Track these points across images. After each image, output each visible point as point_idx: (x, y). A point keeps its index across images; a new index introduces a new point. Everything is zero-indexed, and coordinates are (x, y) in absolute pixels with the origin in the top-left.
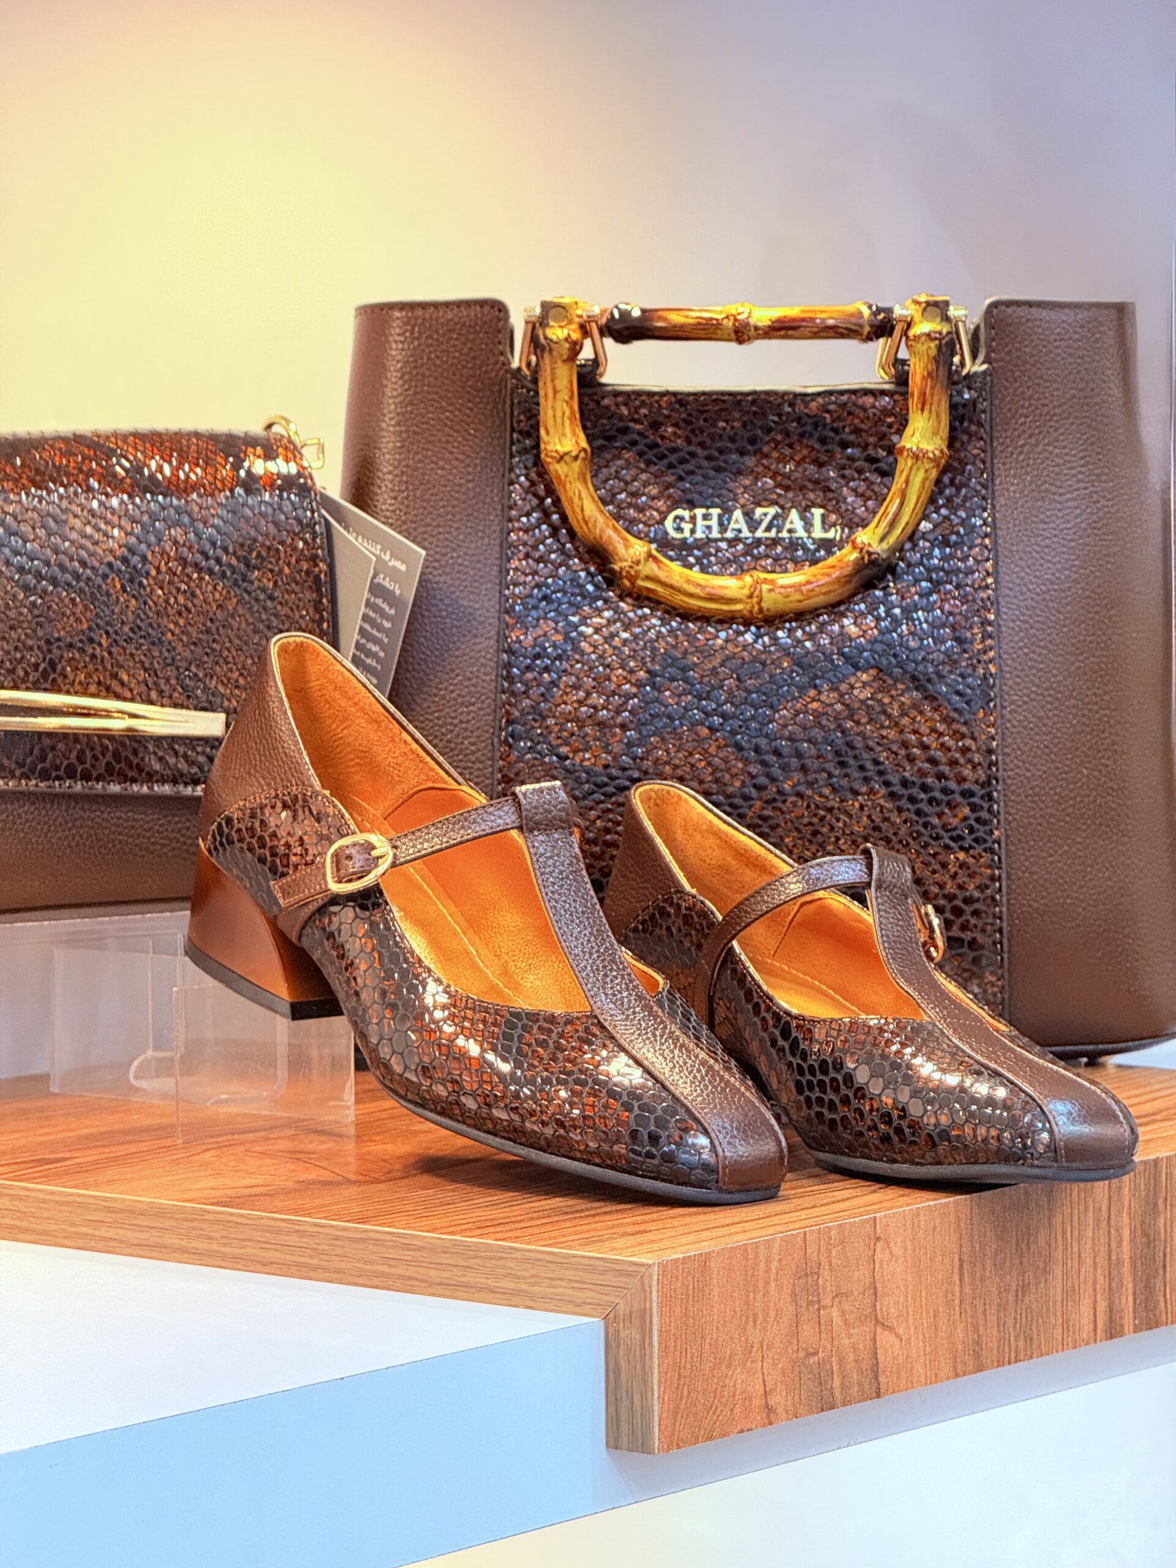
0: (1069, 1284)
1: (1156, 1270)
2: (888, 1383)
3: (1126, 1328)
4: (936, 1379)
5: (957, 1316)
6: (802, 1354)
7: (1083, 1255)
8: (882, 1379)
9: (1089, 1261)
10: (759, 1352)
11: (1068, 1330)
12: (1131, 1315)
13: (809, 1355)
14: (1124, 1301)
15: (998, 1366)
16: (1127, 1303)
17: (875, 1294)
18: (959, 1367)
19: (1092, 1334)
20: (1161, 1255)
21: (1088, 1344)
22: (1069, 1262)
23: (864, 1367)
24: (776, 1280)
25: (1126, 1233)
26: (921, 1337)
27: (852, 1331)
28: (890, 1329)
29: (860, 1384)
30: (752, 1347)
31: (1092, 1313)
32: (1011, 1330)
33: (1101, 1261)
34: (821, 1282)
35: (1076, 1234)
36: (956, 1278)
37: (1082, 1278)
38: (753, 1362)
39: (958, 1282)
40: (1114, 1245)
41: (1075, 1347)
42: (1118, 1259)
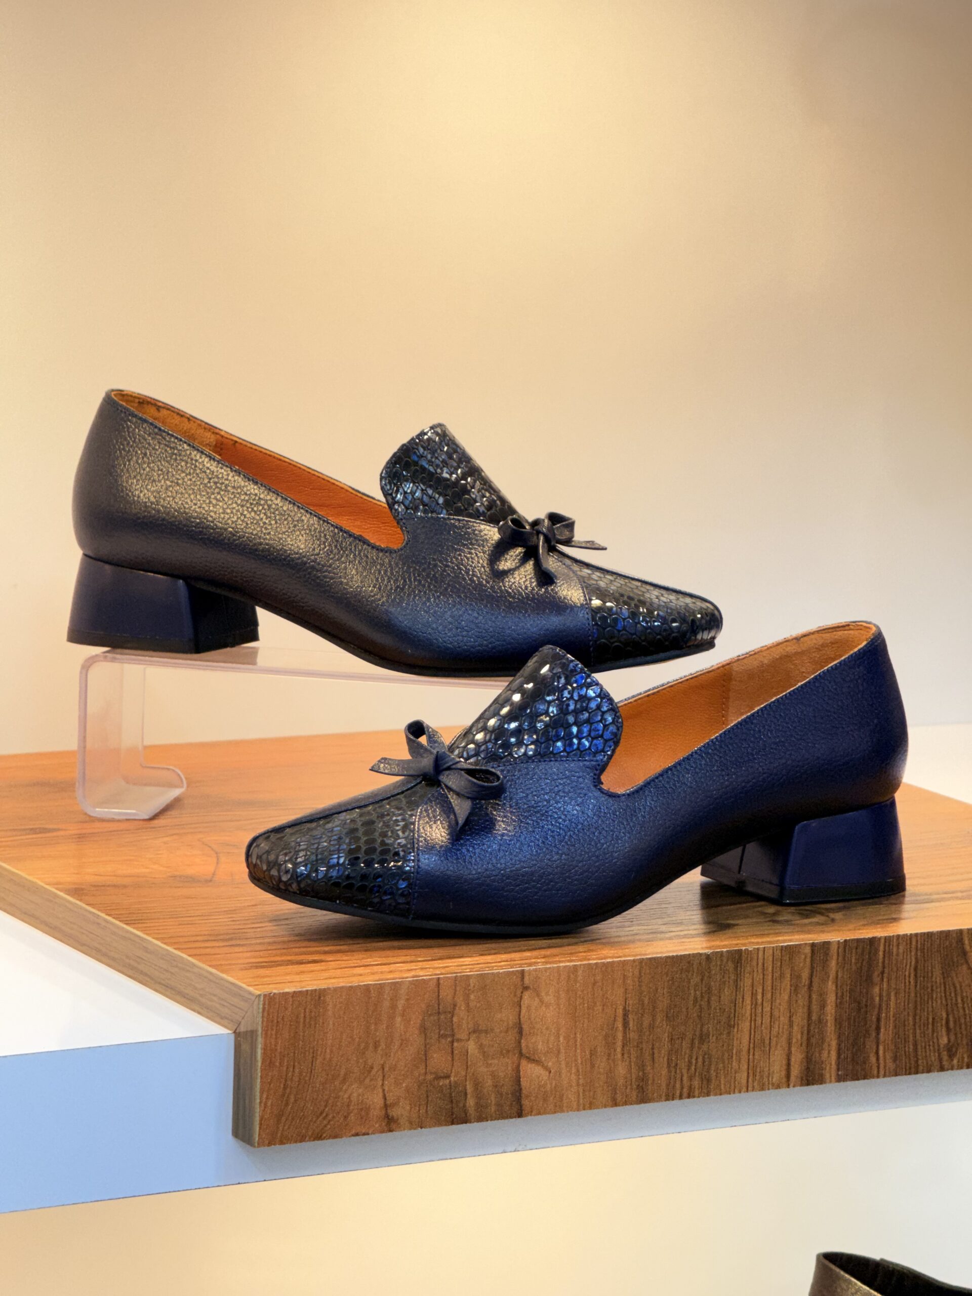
0: (758, 1037)
1: (867, 1031)
2: (532, 1108)
3: (828, 1076)
4: (591, 1106)
5: (619, 1056)
6: (430, 1077)
7: (776, 1013)
8: (526, 1103)
9: (784, 1020)
10: (380, 1072)
11: (754, 1075)
12: (834, 1066)
13: (438, 1078)
14: (825, 1054)
15: (667, 1099)
16: (830, 1057)
17: (520, 1032)
18: (619, 1097)
19: (784, 1080)
20: (874, 1018)
21: (778, 1087)
22: (759, 1019)
23: (505, 1090)
24: (403, 1015)
25: (831, 999)
26: (574, 1070)
27: (490, 1062)
28: (537, 1062)
29: (499, 1105)
30: (372, 1068)
31: (784, 1062)
32: (685, 1071)
33: (800, 1019)
34: (455, 1019)
35: (769, 995)
36: (619, 1025)
37: (775, 1031)
38: (371, 1080)
39: (621, 1029)
40: (815, 1007)
41: (762, 1089)
42: (820, 1020)
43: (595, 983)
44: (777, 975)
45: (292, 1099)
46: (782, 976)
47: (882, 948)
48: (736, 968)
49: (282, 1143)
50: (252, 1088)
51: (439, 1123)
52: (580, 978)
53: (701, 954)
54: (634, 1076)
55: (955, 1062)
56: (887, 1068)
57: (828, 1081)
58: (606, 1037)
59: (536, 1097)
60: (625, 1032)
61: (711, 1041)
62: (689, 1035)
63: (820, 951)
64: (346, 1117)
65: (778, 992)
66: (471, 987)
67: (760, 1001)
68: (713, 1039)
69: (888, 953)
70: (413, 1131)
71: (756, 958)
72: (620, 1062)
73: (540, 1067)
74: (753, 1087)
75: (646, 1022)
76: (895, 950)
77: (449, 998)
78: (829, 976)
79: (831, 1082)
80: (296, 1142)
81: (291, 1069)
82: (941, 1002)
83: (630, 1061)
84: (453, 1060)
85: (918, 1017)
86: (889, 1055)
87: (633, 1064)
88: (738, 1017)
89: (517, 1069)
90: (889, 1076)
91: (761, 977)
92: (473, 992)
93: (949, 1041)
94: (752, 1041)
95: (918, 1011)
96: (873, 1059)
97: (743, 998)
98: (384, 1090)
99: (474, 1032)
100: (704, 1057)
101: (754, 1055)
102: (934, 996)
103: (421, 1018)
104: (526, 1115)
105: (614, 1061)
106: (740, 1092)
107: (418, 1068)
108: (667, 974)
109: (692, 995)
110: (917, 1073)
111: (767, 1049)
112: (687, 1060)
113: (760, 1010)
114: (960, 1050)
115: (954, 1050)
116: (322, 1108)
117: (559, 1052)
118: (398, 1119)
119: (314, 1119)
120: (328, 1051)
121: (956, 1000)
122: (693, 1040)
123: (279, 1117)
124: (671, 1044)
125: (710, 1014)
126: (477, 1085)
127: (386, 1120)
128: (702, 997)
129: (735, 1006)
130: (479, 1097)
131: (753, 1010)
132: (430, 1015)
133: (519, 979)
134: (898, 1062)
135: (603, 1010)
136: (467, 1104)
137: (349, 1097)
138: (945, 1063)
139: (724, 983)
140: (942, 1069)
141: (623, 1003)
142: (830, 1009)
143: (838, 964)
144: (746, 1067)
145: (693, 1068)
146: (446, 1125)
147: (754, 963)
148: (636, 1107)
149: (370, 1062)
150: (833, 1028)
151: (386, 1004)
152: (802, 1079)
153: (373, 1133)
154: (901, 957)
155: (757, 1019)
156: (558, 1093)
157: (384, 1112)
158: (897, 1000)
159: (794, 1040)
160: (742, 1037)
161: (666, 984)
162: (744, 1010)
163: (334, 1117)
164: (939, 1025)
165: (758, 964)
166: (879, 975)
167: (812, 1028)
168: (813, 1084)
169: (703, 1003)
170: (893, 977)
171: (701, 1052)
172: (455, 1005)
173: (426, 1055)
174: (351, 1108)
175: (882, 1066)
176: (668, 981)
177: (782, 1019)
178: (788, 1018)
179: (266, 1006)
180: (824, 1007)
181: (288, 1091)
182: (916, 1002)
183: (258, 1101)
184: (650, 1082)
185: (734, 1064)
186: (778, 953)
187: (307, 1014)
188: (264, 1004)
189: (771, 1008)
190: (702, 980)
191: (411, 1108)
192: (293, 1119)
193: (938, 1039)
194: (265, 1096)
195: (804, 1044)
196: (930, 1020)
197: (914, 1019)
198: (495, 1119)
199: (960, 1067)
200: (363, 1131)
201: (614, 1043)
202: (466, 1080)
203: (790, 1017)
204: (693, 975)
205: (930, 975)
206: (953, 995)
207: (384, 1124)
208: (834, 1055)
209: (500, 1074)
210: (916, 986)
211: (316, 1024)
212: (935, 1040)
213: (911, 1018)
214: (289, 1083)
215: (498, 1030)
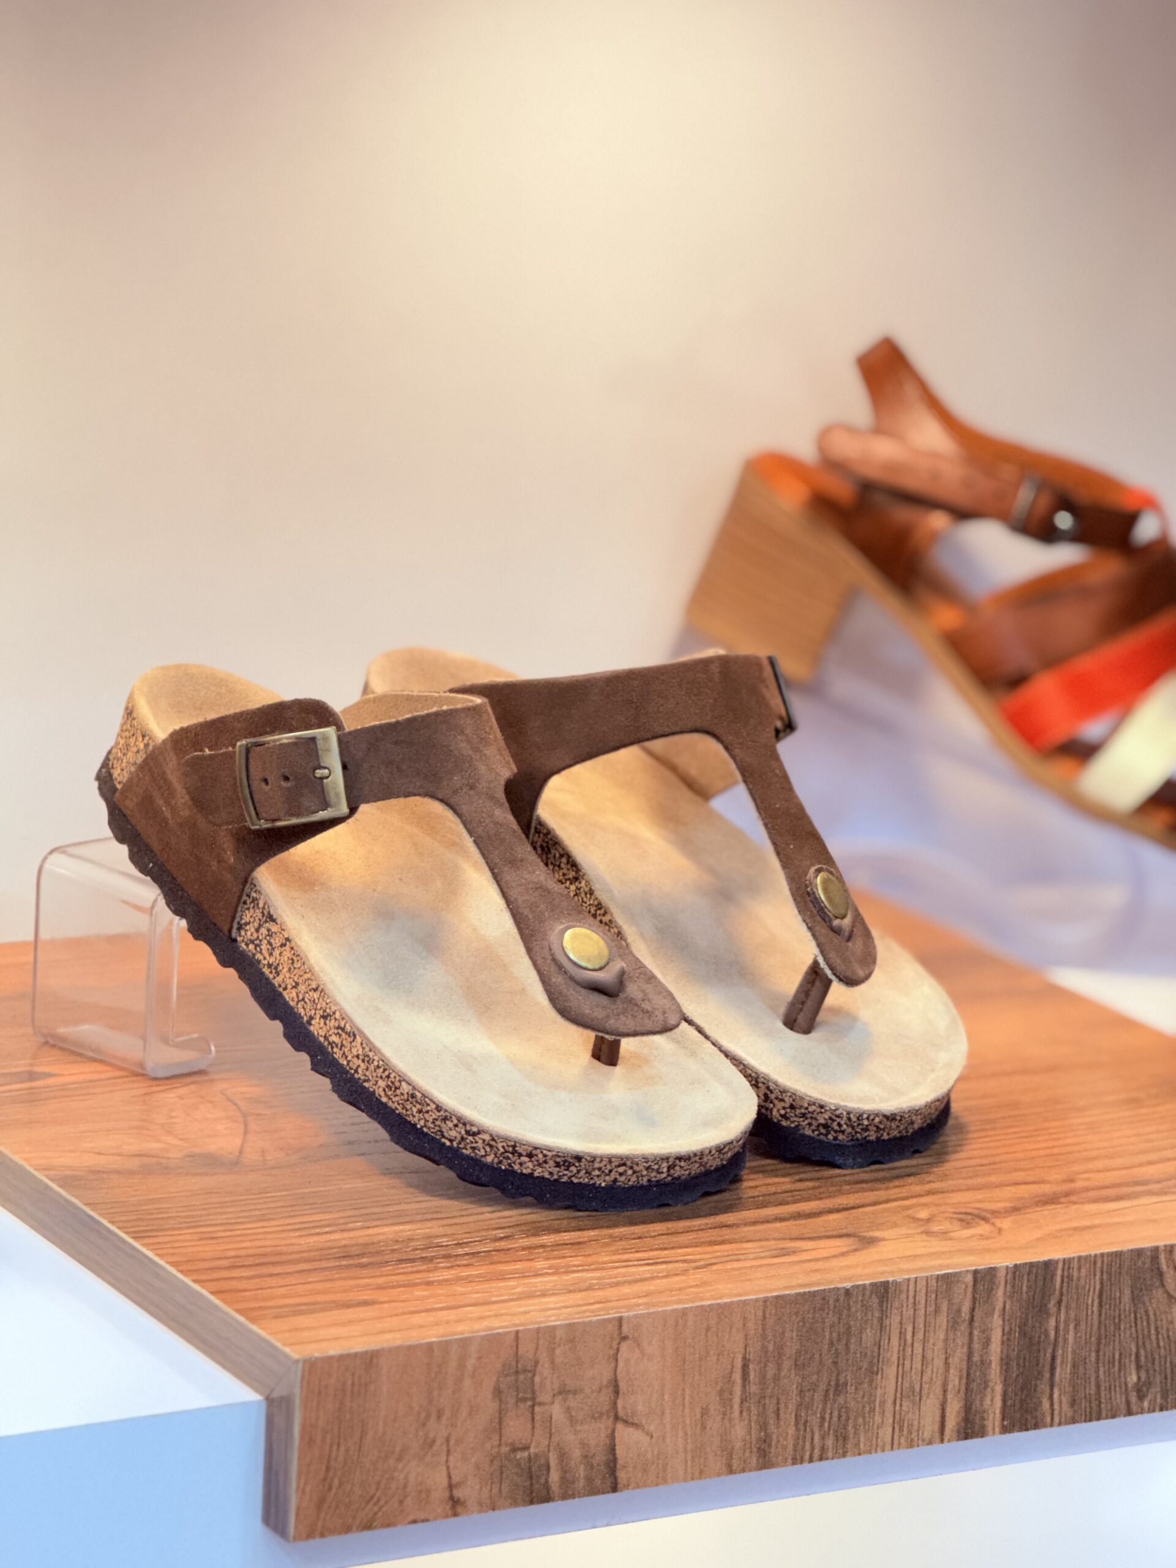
43: (708, 1330)
44: (931, 1309)
45: (336, 1482)
46: (937, 1311)
47: (1059, 1272)
48: (881, 1306)
49: (322, 1535)
50: (287, 1472)
51: (515, 1503)
52: (690, 1323)
53: (838, 1289)
54: (753, 1436)
55: (1146, 1404)
56: (1063, 1415)
57: (991, 1432)
58: (721, 1393)
59: (635, 1467)
60: (744, 1386)
61: (849, 1391)
62: (823, 1387)
63: (984, 1279)
64: (401, 1502)
65: (932, 1328)
66: (557, 1340)
67: (909, 1341)
68: (851, 1389)
69: (1068, 1278)
70: (483, 1515)
71: (905, 1291)
72: (737, 1421)
73: (640, 1432)
74: (899, 1444)
75: (771, 1372)
76: (1076, 1275)
77: (530, 1355)
78: (994, 1310)
79: (994, 1433)
80: (340, 1533)
81: (335, 1448)
82: (1131, 1334)
83: (750, 1421)
84: (533, 1428)
85: (1101, 1353)
86: (1064, 1399)
87: (753, 1424)
88: (883, 1361)
89: (612, 1436)
90: (1067, 1423)
91: (911, 1312)
92: (559, 1346)
93: (1139, 1378)
94: (899, 1389)
95: (1102, 1346)
96: (1046, 1404)
97: (889, 1339)
98: (448, 1468)
99: (560, 1393)
100: (840, 1411)
101: (901, 1405)
102: (1122, 1327)
103: (495, 1379)
104: (621, 1491)
105: (730, 1420)
106: (883, 1450)
107: (490, 1438)
108: (797, 1314)
109: (828, 1337)
110: (1098, 1419)
111: (917, 1399)
112: (818, 1415)
113: (910, 1353)
114: (1153, 1390)
115: (1144, 1389)
116: (372, 1492)
117: (663, 1413)
118: (465, 1502)
119: (363, 1505)
120: (381, 1424)
121: (1149, 1331)
122: (827, 1391)
123: (320, 1506)
124: (801, 1397)
125: (848, 1360)
126: (563, 1456)
127: (451, 1503)
128: (839, 1340)
129: (879, 1348)
130: (564, 1471)
131: (901, 1353)
132: (507, 1375)
133: (616, 1328)
134: (1076, 1407)
135: (718, 1360)
136: (550, 1480)
137: (406, 1478)
138: (1134, 1408)
139: (868, 1320)
140: (1130, 1413)
141: (743, 1351)
142: (996, 1347)
143: (1005, 1293)
144: (891, 1421)
145: (826, 1425)
146: (523, 1506)
147: (903, 1296)
148: (754, 1474)
149: (431, 1435)
150: (999, 1368)
151: (453, 1364)
152: (958, 1432)
153: (435, 1519)
154: (1082, 1282)
155: (906, 1362)
156: (661, 1461)
157: (447, 1494)
158: (1076, 1334)
159: (950, 1387)
160: (887, 1384)
161: (795, 1326)
162: (890, 1354)
163: (386, 1502)
164: (1127, 1361)
165: (908, 1298)
166: (1055, 1305)
167: (972, 1372)
168: (972, 1438)
169: (840, 1347)
170: (1073, 1305)
171: (836, 1406)
172: (537, 1363)
173: (500, 1423)
174: (409, 1489)
175: (1056, 1413)
176: (798, 1323)
177: (936, 1362)
178: (943, 1360)
179: (306, 1374)
180: (988, 1345)
181: (331, 1473)
182: (1100, 1336)
183: (294, 1486)
184: (773, 1443)
185: (876, 1418)
186: (934, 1283)
187: (356, 1379)
188: (303, 1372)
189: (923, 1350)
190: (840, 1319)
191: (481, 1488)
192: (337, 1507)
193: (1126, 1379)
194: (302, 1481)
195: (963, 1389)
196: (1117, 1356)
197: (1098, 1356)
198: (584, 1496)
199: (1151, 1410)
200: (423, 1517)
201: (731, 1400)
202: (549, 1451)
203: (946, 1359)
204: (828, 1314)
205: (1118, 1301)
206: (1145, 1323)
207: (448, 1507)
208: (998, 1403)
209: (592, 1443)
210: (1100, 1315)
211: (366, 1391)
212: (1123, 1379)
213: (1093, 1355)
214: (333, 1463)
215: (589, 1390)
